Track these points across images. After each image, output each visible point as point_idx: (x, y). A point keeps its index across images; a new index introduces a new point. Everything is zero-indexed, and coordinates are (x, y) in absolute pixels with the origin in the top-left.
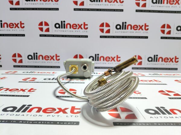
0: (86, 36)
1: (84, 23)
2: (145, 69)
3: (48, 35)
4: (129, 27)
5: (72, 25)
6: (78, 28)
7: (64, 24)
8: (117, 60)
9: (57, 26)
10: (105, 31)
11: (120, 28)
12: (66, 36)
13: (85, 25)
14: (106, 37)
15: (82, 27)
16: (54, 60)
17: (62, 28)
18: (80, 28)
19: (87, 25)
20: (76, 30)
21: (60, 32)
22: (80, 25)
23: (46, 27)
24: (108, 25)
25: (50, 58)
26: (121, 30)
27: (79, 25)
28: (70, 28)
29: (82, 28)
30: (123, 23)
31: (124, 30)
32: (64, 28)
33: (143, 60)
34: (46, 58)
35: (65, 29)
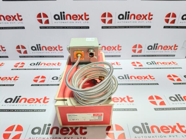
0: (87, 27)
1: (85, 13)
2: (144, 56)
3: (48, 27)
4: (133, 16)
5: (72, 16)
6: (79, 19)
7: (64, 15)
8: (118, 49)
9: (57, 17)
10: (107, 21)
11: (123, 18)
12: (67, 28)
13: (86, 15)
14: (107, 27)
15: (83, 17)
16: (57, 50)
17: (62, 19)
18: (81, 19)
19: (88, 15)
20: (77, 21)
21: (60, 23)
22: (81, 15)
23: (45, 19)
24: (110, 15)
25: (53, 49)
26: (124, 20)
27: (79, 15)
28: (71, 19)
29: (82, 19)
30: (126, 13)
31: (127, 20)
32: (64, 19)
33: (143, 49)
34: (50, 48)
35: (66, 21)
